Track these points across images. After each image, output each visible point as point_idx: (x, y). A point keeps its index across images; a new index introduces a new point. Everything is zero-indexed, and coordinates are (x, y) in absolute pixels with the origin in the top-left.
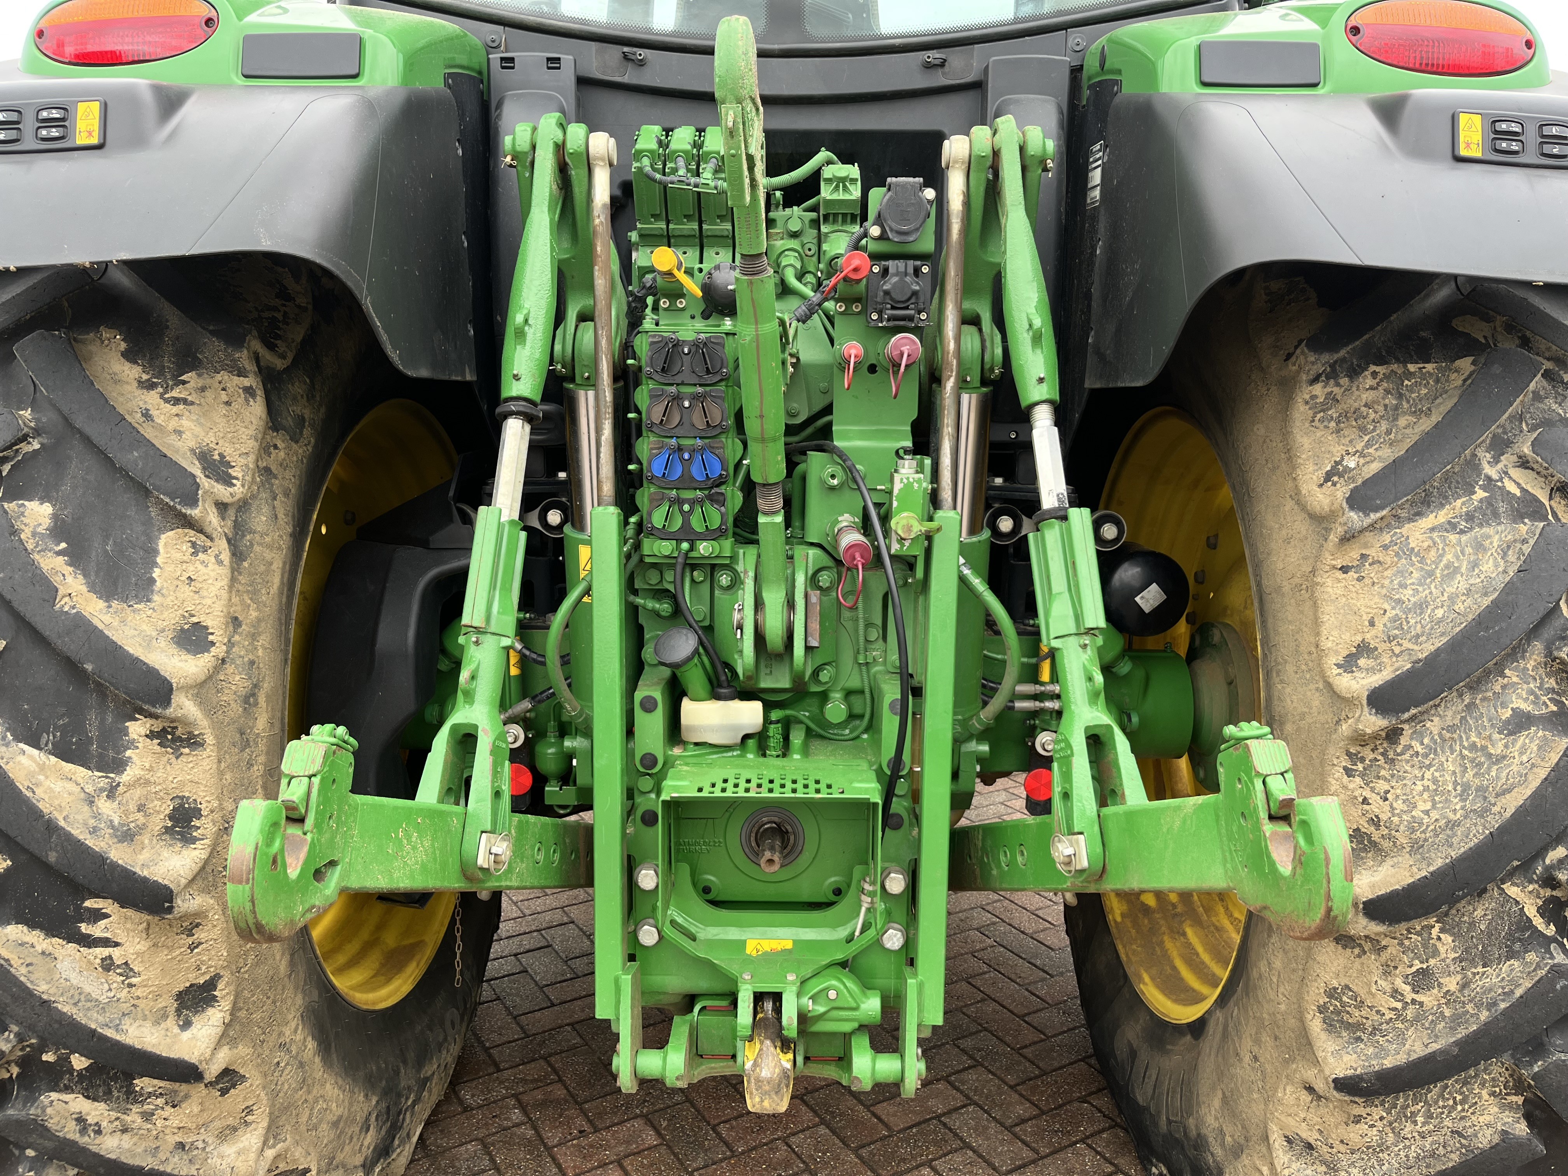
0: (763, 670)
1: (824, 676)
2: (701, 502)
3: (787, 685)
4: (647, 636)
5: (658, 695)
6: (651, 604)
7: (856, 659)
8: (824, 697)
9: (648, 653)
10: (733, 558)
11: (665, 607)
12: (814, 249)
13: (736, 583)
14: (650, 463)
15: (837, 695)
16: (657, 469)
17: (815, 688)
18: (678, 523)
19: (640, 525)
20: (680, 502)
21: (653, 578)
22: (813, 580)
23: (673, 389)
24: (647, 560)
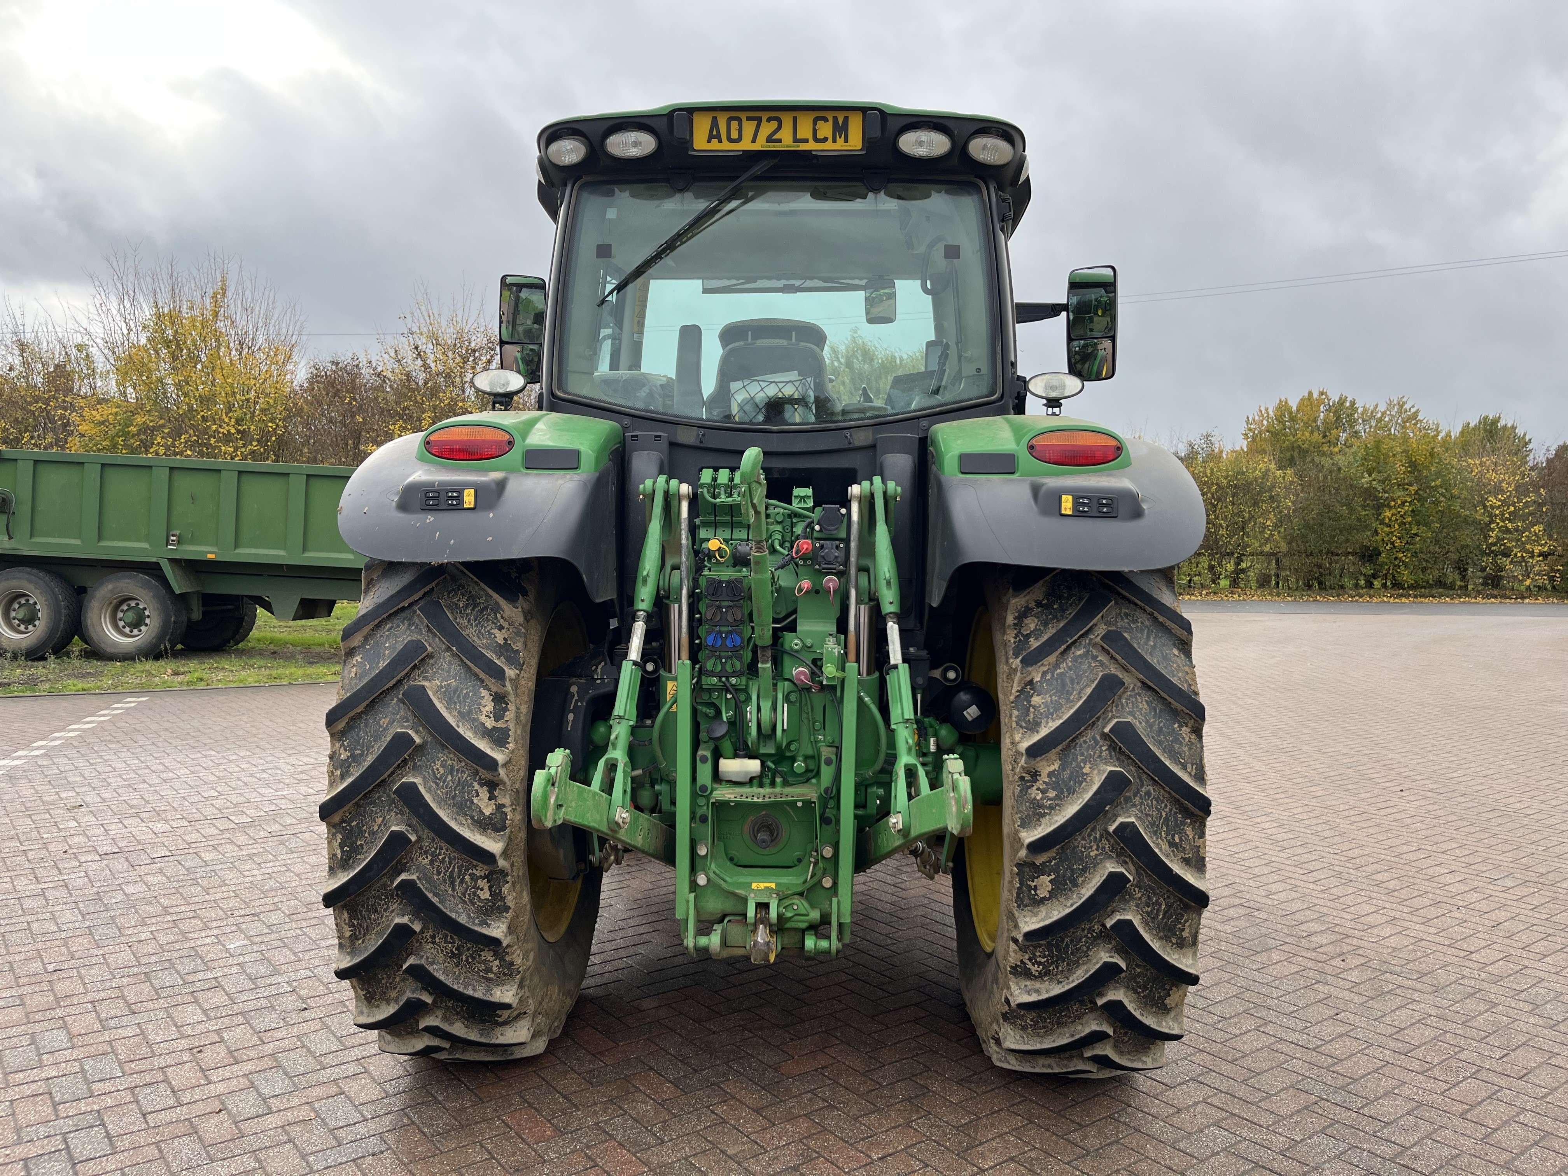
0: (762, 744)
1: (793, 747)
2: (731, 658)
3: (773, 751)
4: (702, 727)
5: (708, 754)
6: (704, 709)
7: (810, 738)
8: (793, 759)
9: (703, 736)
10: (747, 686)
11: (711, 712)
12: (790, 529)
13: (749, 699)
14: (706, 638)
15: (801, 758)
16: (710, 640)
17: (788, 754)
18: (719, 668)
19: (700, 669)
20: (721, 658)
21: (705, 697)
22: (787, 699)
23: (718, 603)
24: (704, 687)
